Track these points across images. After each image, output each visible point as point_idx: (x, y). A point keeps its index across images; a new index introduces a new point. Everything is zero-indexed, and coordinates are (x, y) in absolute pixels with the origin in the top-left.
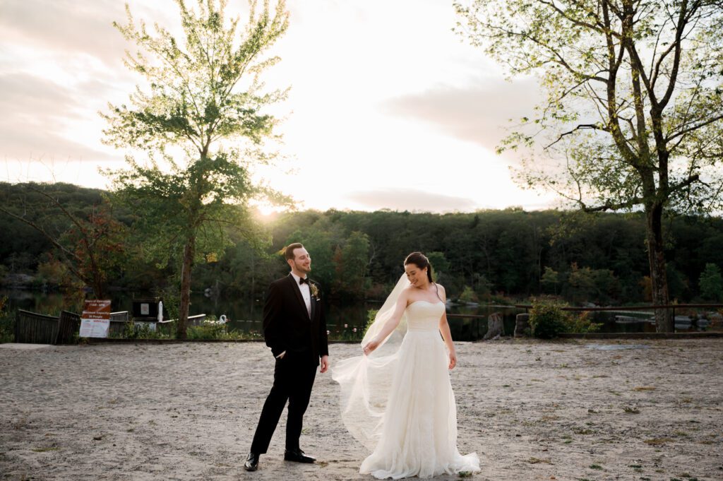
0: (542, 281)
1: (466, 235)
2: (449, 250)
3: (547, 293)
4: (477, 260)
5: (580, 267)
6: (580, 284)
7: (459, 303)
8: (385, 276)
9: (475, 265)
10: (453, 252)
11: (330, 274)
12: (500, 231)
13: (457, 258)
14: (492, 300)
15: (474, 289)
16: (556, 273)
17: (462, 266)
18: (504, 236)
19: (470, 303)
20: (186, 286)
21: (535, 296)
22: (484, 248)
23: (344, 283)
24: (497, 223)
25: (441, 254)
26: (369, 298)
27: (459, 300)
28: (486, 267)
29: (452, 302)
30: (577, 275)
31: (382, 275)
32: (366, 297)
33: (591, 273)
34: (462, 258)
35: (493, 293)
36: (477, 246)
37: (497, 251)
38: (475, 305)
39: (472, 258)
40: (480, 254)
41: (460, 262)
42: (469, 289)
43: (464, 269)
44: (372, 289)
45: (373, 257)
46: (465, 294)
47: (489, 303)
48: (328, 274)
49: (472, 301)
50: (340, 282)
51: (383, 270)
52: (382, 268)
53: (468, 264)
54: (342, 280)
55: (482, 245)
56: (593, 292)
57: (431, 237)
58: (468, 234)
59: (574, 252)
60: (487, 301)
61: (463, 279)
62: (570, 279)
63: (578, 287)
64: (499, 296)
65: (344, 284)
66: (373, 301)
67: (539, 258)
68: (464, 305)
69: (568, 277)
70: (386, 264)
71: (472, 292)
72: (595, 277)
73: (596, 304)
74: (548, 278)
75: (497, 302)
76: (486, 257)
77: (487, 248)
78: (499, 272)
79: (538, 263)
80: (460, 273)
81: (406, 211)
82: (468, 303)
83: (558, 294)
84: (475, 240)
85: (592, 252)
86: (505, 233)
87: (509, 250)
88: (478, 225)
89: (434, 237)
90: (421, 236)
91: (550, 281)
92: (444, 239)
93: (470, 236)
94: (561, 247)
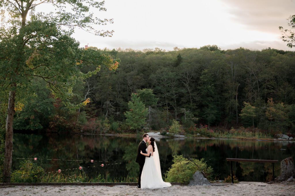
0: (241, 115)
1: (170, 73)
2: (154, 87)
3: (246, 126)
4: (181, 96)
5: (275, 102)
6: (276, 118)
7: (168, 135)
8: (96, 111)
9: (178, 100)
10: (159, 88)
11: (49, 109)
12: (201, 69)
13: (162, 93)
14: (197, 132)
15: (181, 123)
16: (254, 107)
17: (167, 102)
18: (205, 74)
19: (178, 136)
20: (10, 135)
21: (235, 128)
22: (187, 85)
23: (61, 117)
24: (198, 62)
25: (150, 91)
26: (85, 131)
27: (168, 133)
28: (188, 102)
29: (162, 134)
30: (273, 109)
31: (94, 110)
32: (82, 131)
33: (285, 107)
34: (167, 94)
35: (198, 126)
36: (181, 83)
37: (199, 87)
38: (182, 137)
39: (176, 94)
40: (183, 91)
41: (165, 98)
42: (177, 122)
43: (169, 104)
44: (87, 123)
45: (88, 93)
46: (173, 127)
47: (195, 135)
48: (47, 108)
49: (180, 133)
50: (58, 117)
51: (94, 104)
52: (93, 103)
53: (172, 100)
54: (59, 115)
55: (185, 82)
56: (287, 125)
57: (138, 74)
58: (172, 72)
59: (268, 88)
60: (192, 133)
61: (168, 112)
62: (267, 113)
63: (273, 120)
64: (203, 129)
65: (62, 119)
66: (88, 134)
67: (237, 94)
68: (173, 137)
69: (265, 112)
70: (97, 99)
71: (178, 126)
72: (288, 111)
73: (290, 136)
74: (247, 112)
75: (202, 134)
76: (188, 93)
77: (190, 85)
78: (201, 106)
79: (235, 99)
80: (165, 108)
81: (114, 50)
82: (176, 135)
83: (256, 126)
84: (179, 77)
85: (284, 88)
86: (206, 71)
87: (210, 86)
88: (182, 64)
89: (141, 74)
90: (128, 74)
91: (248, 115)
92: (151, 76)
93: (174, 73)
94: (256, 83)
